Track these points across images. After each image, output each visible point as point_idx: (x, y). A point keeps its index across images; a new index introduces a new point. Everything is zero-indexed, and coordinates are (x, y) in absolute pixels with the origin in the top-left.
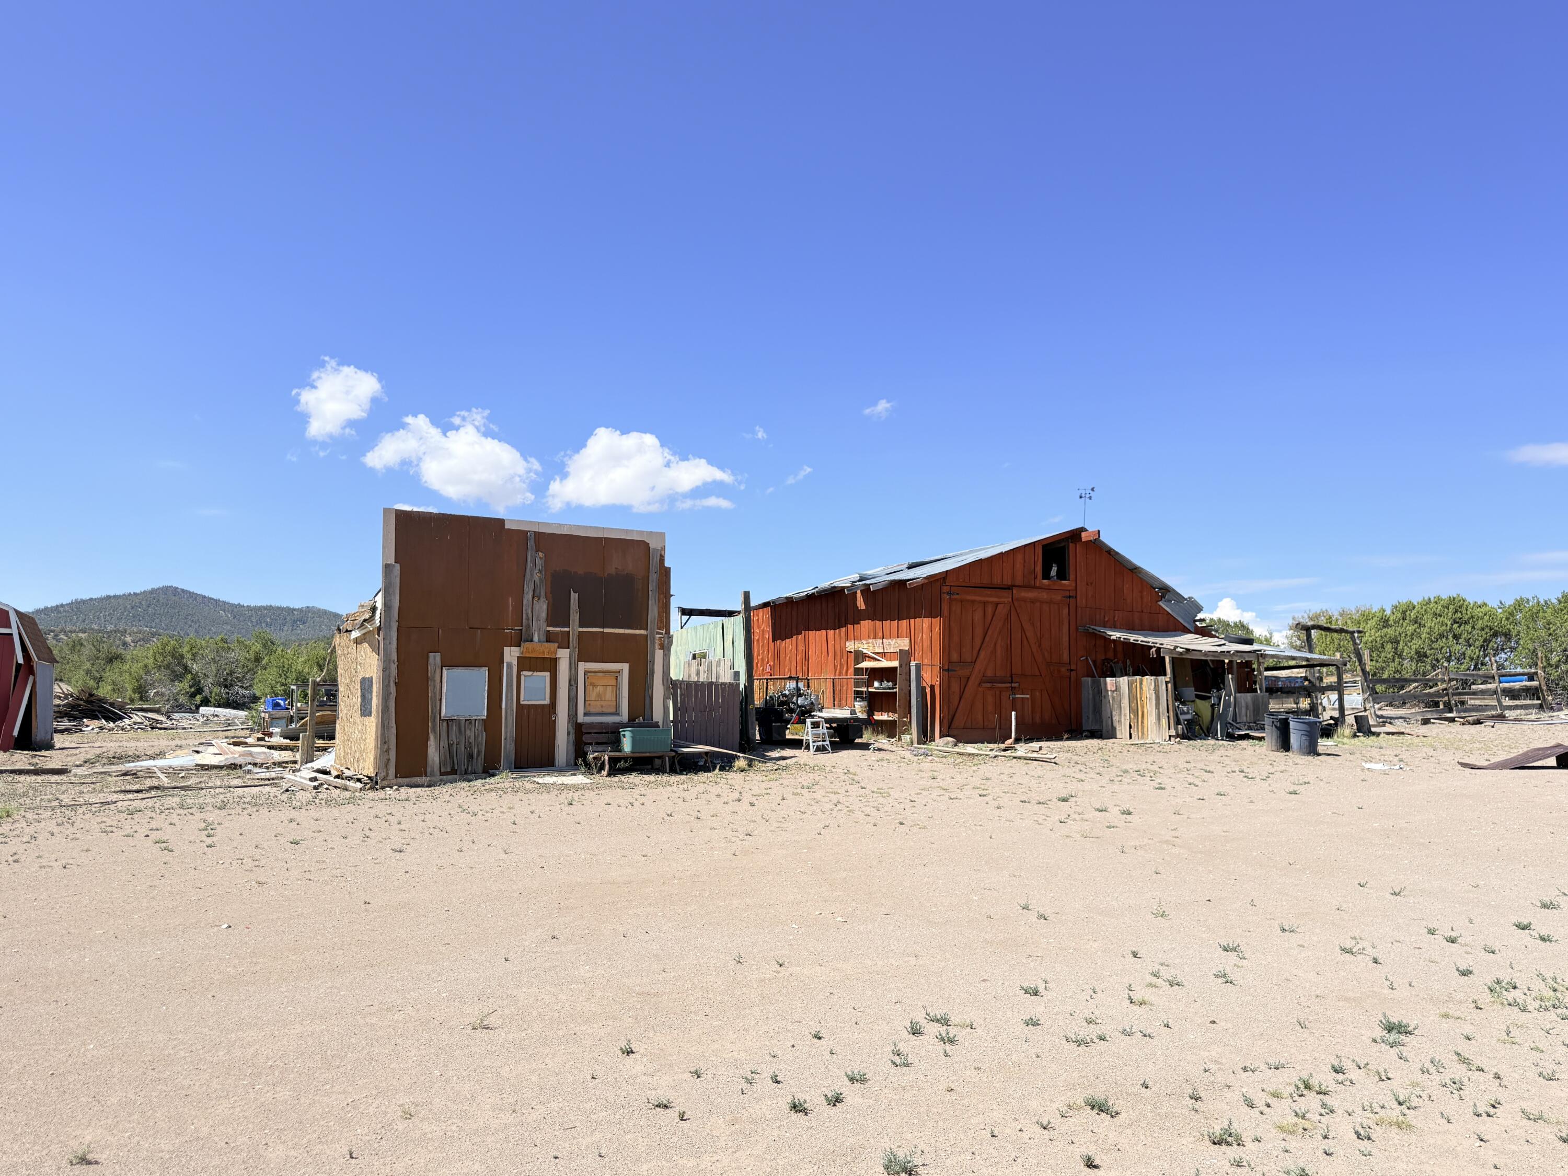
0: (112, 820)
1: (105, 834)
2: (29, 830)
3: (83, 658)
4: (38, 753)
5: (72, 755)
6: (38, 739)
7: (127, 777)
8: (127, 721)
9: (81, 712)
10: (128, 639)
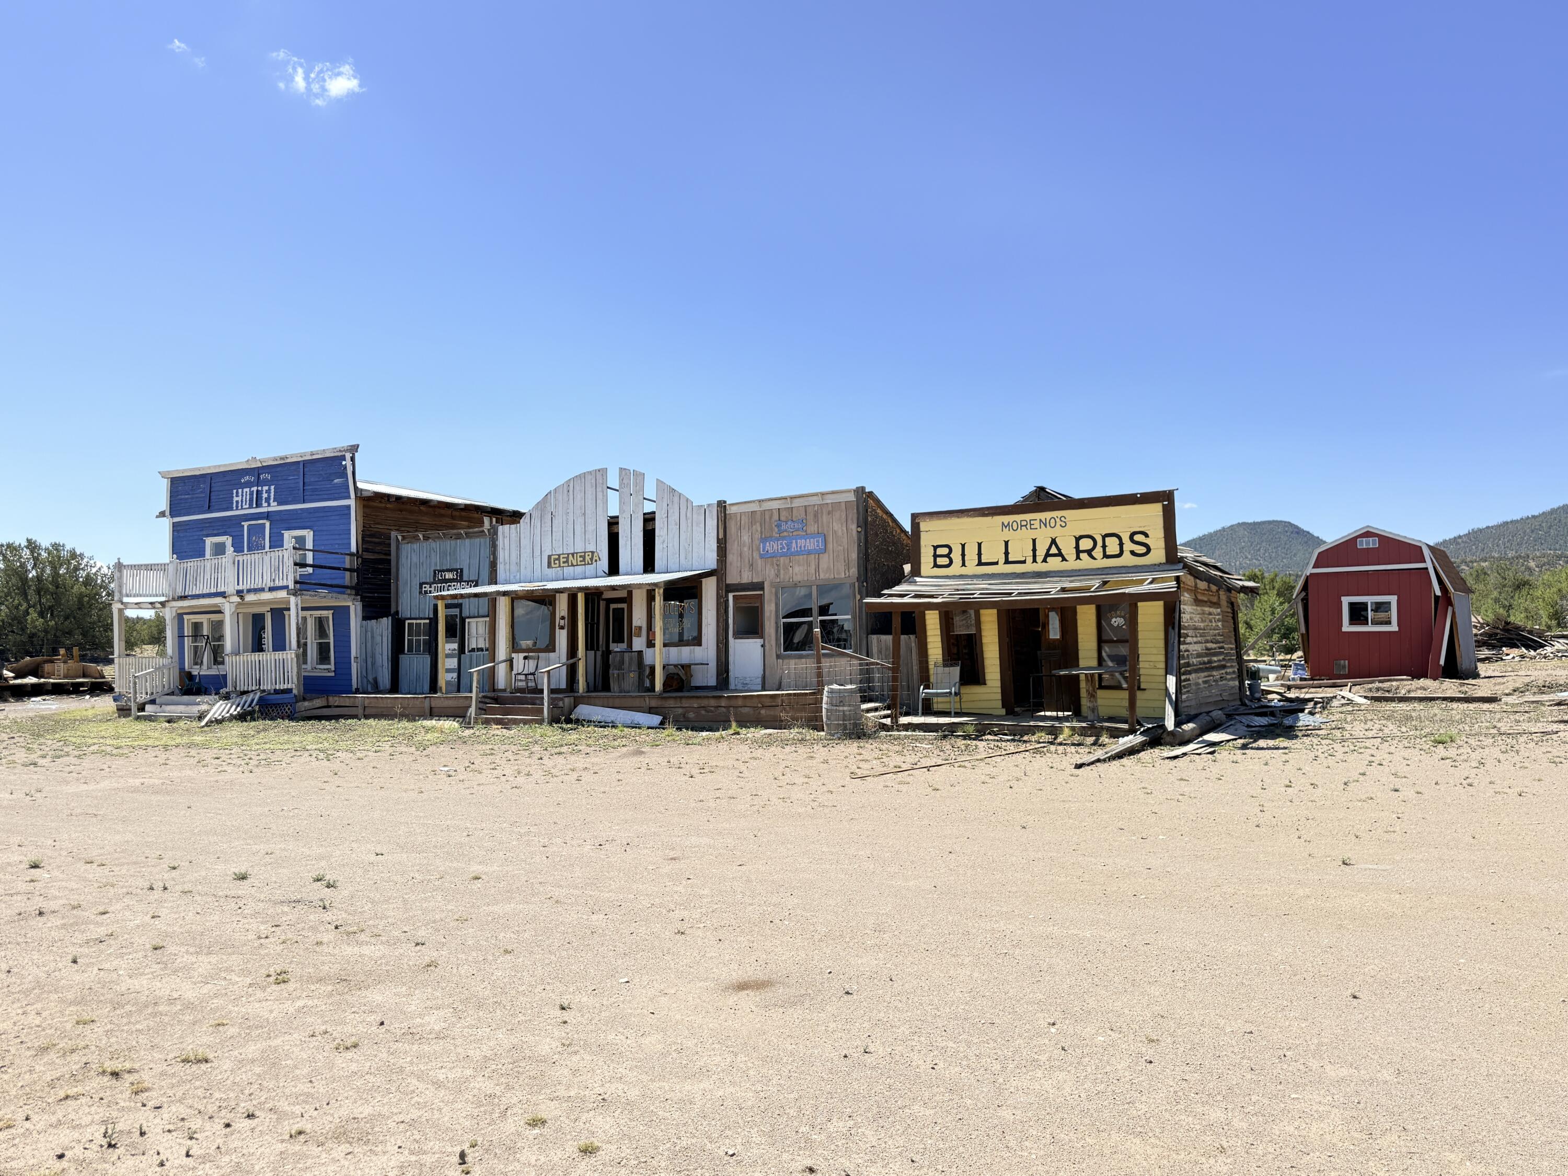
0: (1558, 751)
1: (1555, 765)
2: (1476, 756)
3: (1490, 587)
4: (1466, 681)
5: (1499, 684)
6: (1464, 667)
7: (1562, 707)
8: (1549, 649)
9: (1499, 640)
10: (1532, 564)
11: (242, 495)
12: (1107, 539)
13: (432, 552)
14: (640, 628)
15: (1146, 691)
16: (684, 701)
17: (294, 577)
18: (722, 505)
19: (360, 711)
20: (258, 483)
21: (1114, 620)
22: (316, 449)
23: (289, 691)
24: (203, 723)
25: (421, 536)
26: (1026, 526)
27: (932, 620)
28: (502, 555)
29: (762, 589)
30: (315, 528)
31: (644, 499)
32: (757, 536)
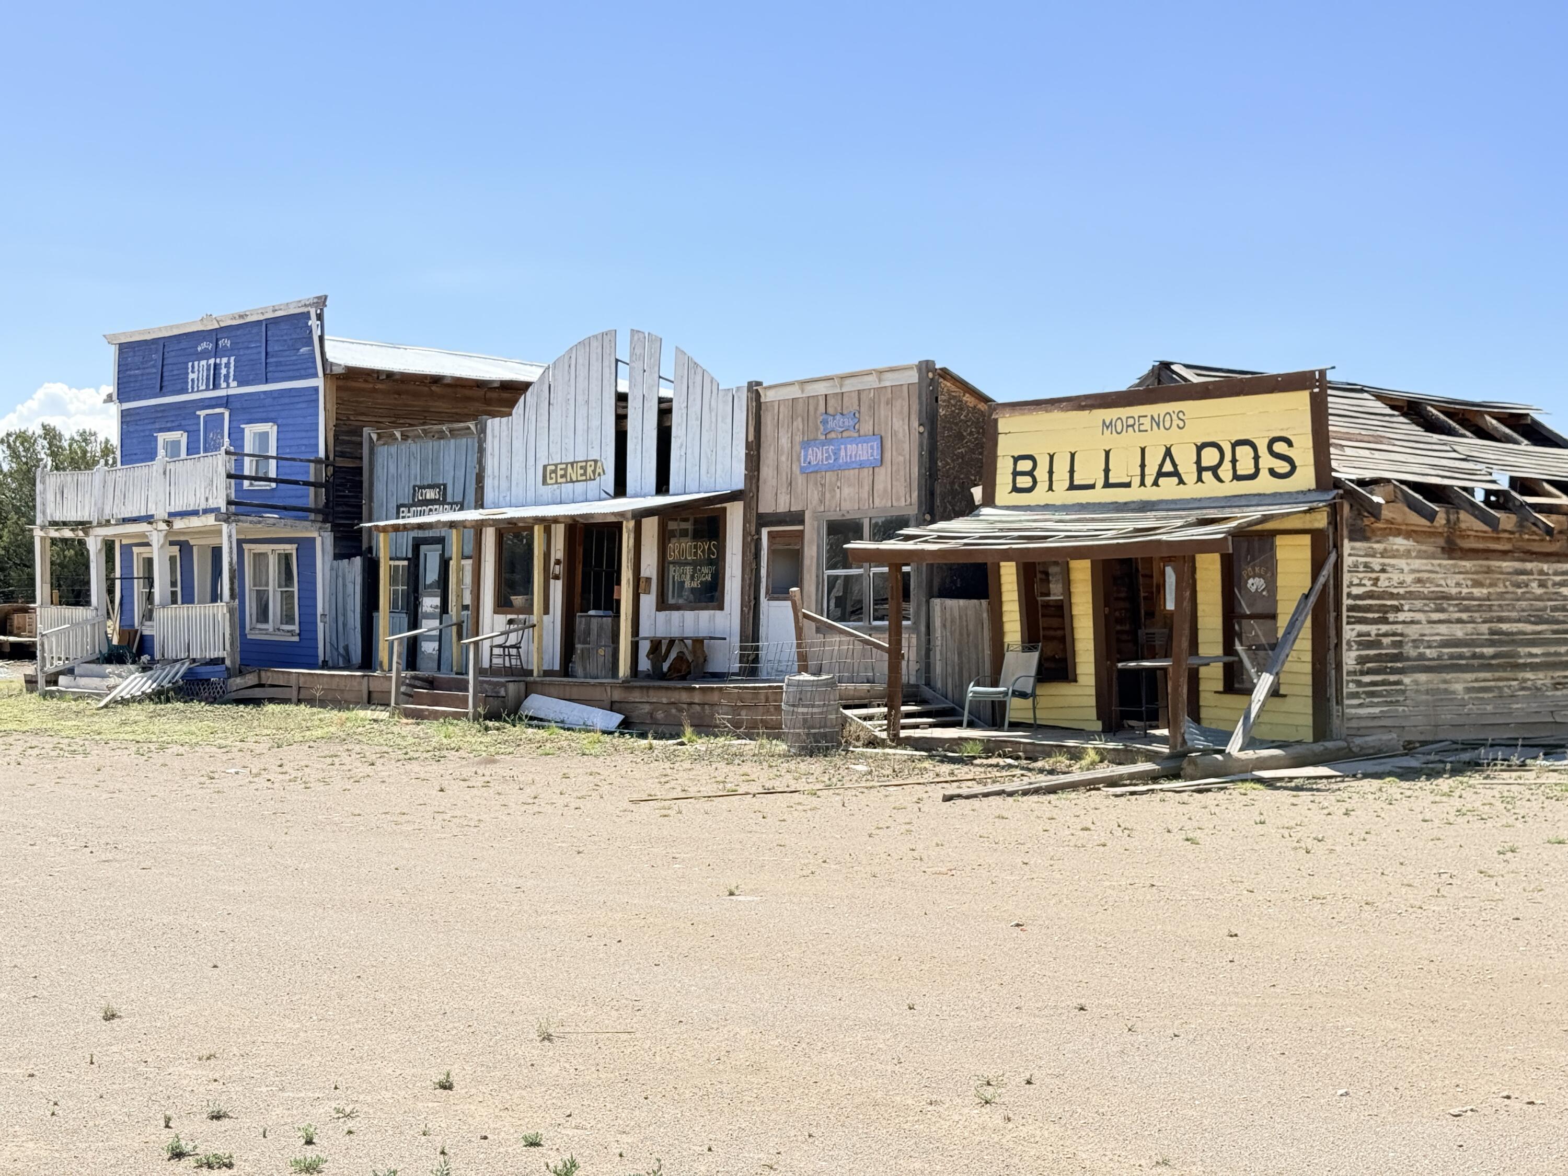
11: (199, 371)
12: (1238, 449)
13: (412, 458)
14: (648, 580)
15: (1287, 699)
16: (651, 693)
17: (227, 496)
18: (754, 390)
19: (294, 695)
20: (217, 353)
21: (1251, 581)
22: (278, 303)
23: (219, 661)
24: (102, 704)
25: (398, 435)
26: (1133, 426)
27: (1009, 574)
28: (491, 464)
29: (802, 522)
30: (279, 421)
31: (660, 377)
32: (798, 438)
